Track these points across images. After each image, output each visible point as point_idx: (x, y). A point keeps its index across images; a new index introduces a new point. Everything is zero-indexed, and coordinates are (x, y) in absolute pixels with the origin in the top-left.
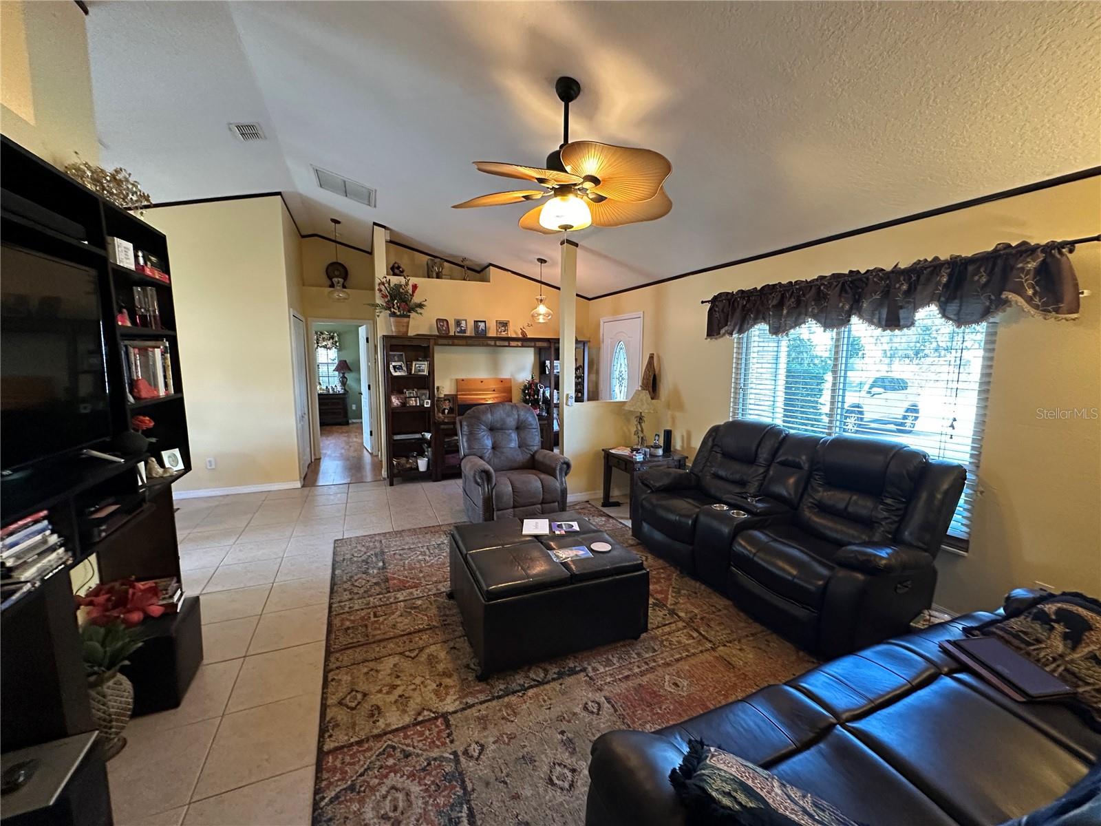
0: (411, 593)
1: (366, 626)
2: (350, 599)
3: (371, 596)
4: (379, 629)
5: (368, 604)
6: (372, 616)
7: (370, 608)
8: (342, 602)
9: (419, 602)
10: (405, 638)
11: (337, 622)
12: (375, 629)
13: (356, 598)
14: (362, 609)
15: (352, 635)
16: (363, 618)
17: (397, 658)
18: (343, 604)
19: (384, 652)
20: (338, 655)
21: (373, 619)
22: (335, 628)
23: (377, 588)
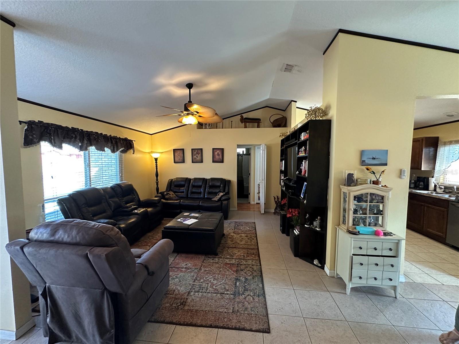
0: (229, 261)
1: (247, 254)
2: (253, 265)
3: (245, 264)
4: (243, 252)
5: (246, 261)
6: (245, 256)
7: (246, 259)
8: (256, 265)
9: (228, 257)
10: (237, 247)
11: (257, 258)
12: (245, 252)
13: (251, 265)
14: (248, 260)
15: (252, 252)
16: (248, 256)
17: (240, 243)
18: (256, 264)
19: (243, 245)
20: (255, 248)
21: (245, 255)
22: (257, 255)
23: (242, 268)
